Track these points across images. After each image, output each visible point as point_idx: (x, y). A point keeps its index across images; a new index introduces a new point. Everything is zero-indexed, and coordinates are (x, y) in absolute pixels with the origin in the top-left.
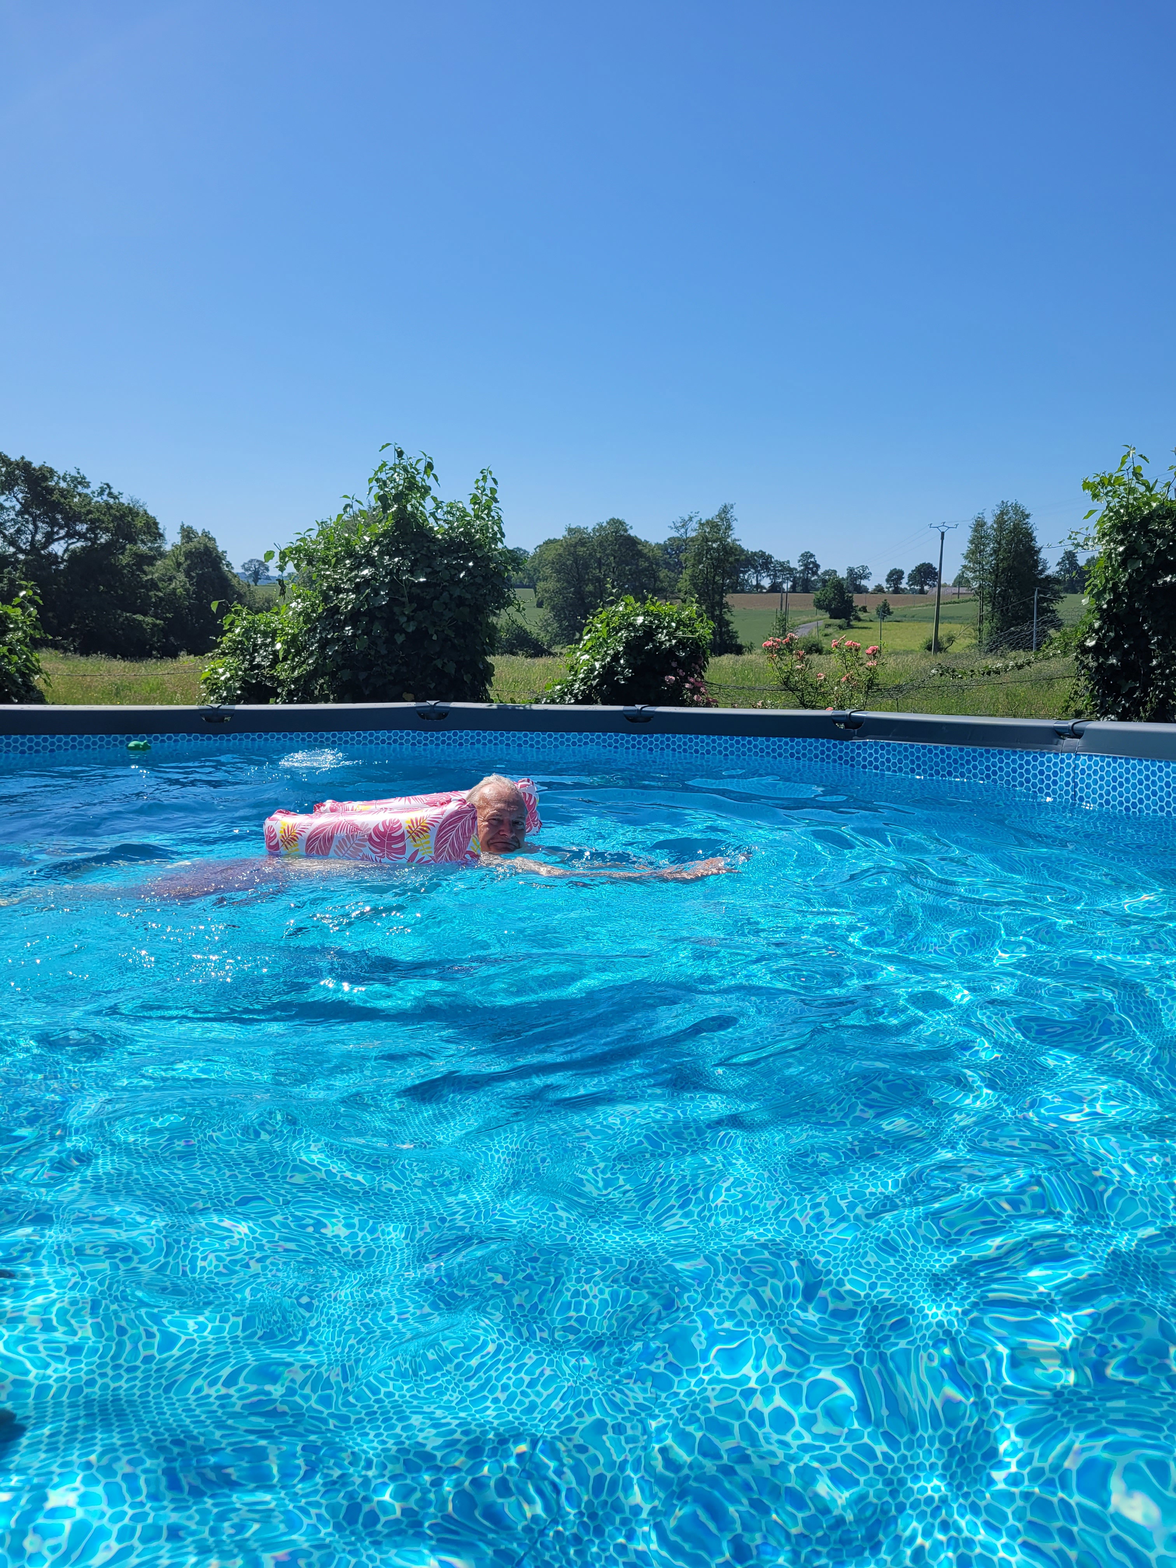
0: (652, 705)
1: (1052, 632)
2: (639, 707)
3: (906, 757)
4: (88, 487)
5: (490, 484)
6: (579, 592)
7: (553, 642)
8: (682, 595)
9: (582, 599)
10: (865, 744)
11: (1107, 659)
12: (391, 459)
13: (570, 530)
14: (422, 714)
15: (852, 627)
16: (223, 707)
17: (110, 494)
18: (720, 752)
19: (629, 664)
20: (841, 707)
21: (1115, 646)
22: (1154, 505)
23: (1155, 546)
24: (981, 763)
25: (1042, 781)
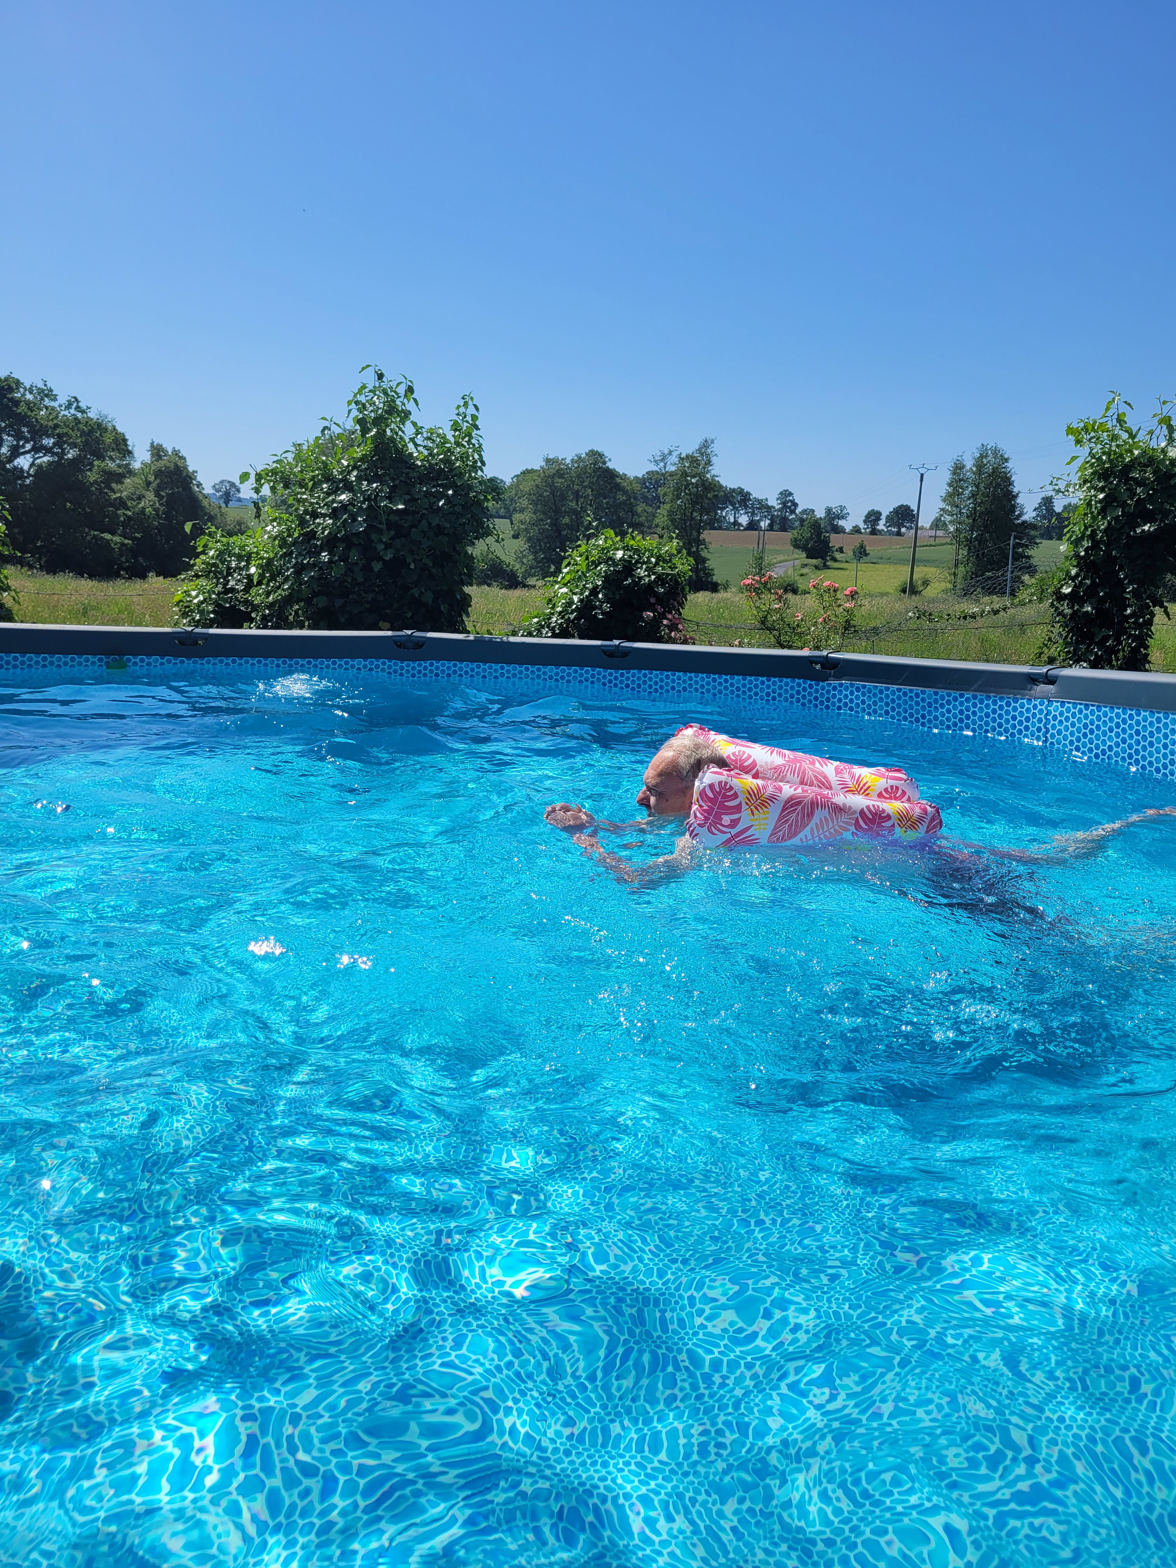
0: (629, 640)
1: (1026, 578)
2: (616, 642)
3: (881, 699)
4: (55, 400)
5: (471, 410)
6: (555, 525)
7: (528, 574)
8: (659, 530)
9: (559, 531)
10: (841, 685)
11: (1082, 606)
12: (371, 381)
13: (548, 461)
14: (398, 643)
15: (828, 568)
16: (197, 630)
17: (78, 408)
18: (696, 690)
19: (607, 599)
20: (817, 648)
21: (1090, 594)
22: (1136, 452)
23: (1135, 494)
24: (955, 707)
25: (1014, 727)
